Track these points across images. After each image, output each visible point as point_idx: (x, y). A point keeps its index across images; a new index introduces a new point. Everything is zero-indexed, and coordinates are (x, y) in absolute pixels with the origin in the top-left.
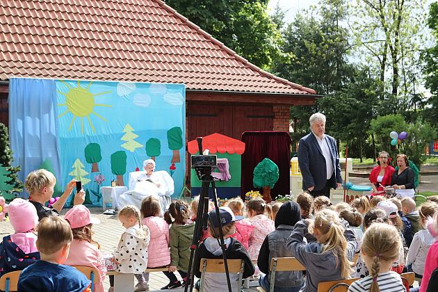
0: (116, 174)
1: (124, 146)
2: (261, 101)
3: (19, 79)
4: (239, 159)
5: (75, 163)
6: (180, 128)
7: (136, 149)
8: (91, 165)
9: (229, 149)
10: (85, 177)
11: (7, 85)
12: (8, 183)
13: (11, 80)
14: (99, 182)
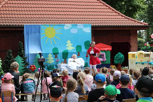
0: (64, 59)
1: (67, 48)
2: (124, 29)
3: (27, 25)
4: (109, 53)
5: (49, 55)
6: (89, 41)
7: (72, 49)
8: (55, 55)
9: (106, 49)
10: (52, 60)
11: (23, 27)
12: (22, 63)
13: (25, 26)
14: (57, 62)
